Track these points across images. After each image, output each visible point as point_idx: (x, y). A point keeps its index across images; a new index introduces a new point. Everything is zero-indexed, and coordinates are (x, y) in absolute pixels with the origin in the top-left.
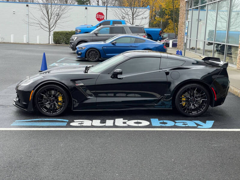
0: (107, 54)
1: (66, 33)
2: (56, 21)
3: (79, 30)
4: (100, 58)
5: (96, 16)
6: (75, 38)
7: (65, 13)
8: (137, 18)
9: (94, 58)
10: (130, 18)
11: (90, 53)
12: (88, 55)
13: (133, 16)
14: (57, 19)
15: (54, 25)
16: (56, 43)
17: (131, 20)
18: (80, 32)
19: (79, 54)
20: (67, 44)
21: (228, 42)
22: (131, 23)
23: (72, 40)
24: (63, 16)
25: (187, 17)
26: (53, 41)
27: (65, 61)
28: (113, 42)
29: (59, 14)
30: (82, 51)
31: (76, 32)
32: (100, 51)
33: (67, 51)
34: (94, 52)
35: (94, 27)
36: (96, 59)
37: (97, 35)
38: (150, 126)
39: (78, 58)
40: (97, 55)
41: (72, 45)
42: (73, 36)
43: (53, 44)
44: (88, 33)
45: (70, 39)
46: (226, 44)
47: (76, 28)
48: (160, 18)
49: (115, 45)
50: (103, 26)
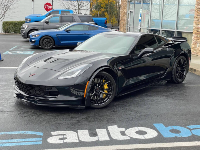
0: (61, 41)
1: (15, 23)
2: (5, 12)
3: (29, 19)
4: (54, 45)
5: (45, 6)
6: (26, 27)
7: (13, 5)
8: (82, 8)
9: (48, 46)
10: (76, 8)
12: (43, 42)
13: (79, 7)
14: (6, 10)
15: (3, 16)
16: (6, 33)
17: (77, 10)
18: (30, 21)
19: (33, 42)
20: (16, 33)
22: (78, 12)
23: (23, 28)
24: (11, 7)
26: (3, 31)
27: (18, 49)
28: (67, 30)
29: (8, 5)
30: (36, 38)
31: (26, 21)
32: (54, 39)
33: (18, 40)
34: (48, 40)
35: (44, 16)
36: (51, 46)
37: (48, 24)
39: (32, 46)
40: (51, 42)
41: (23, 33)
42: (23, 24)
43: (3, 34)
44: (38, 21)
45: (21, 28)
46: (175, 30)
47: (26, 17)
48: (97, 11)
49: (69, 32)
50: (53, 15)
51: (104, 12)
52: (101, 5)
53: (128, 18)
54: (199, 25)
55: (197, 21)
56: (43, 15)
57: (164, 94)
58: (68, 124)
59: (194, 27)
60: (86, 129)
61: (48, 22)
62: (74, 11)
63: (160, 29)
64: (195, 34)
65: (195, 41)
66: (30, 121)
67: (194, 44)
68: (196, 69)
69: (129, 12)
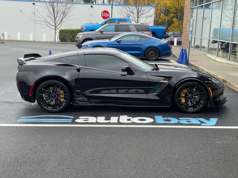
1: (72, 31)
2: (62, 19)
3: (84, 28)
5: (102, 14)
6: (80, 36)
7: (71, 11)
10: (135, 16)
13: (138, 15)
14: (63, 17)
15: (59, 24)
16: (62, 41)
17: (136, 18)
18: (86, 30)
20: (73, 42)
21: (232, 40)
23: (78, 38)
24: (69, 14)
25: (192, 15)
26: (59, 39)
28: (118, 40)
29: (65, 12)
31: (82, 30)
37: (102, 33)
38: (154, 123)
41: (78, 43)
42: (78, 34)
43: (59, 42)
44: (93, 31)
45: (76, 37)
46: (230, 42)
47: (82, 26)
48: (165, 16)
49: (120, 43)
50: (108, 24)
51: (173, 17)
52: (170, 9)
56: (99, 24)
61: (103, 32)
68: (227, 81)
69: (192, 20)
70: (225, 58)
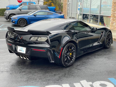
4: (27, 24)
6: (8, 12)
9: (23, 25)
11: (21, 21)
18: (9, 9)
22: (38, 3)
23: (6, 13)
28: (34, 15)
30: (15, 20)
31: (7, 9)
32: (27, 20)
36: (25, 25)
37: (21, 11)
39: (13, 24)
40: (25, 22)
41: (6, 16)
42: (6, 11)
44: (14, 9)
45: (4, 13)
46: (99, 15)
47: (7, 6)
49: (36, 16)
50: (23, 5)
51: (51, 3)
53: (68, 7)
54: (115, 12)
55: (114, 9)
56: (17, 5)
57: (105, 57)
58: (54, 80)
59: (112, 13)
60: (67, 83)
62: (36, 2)
63: (89, 14)
64: (112, 17)
65: (112, 21)
66: (29, 78)
67: (112, 23)
69: (69, 3)
70: (95, 24)
